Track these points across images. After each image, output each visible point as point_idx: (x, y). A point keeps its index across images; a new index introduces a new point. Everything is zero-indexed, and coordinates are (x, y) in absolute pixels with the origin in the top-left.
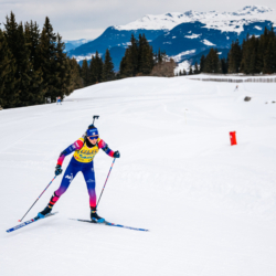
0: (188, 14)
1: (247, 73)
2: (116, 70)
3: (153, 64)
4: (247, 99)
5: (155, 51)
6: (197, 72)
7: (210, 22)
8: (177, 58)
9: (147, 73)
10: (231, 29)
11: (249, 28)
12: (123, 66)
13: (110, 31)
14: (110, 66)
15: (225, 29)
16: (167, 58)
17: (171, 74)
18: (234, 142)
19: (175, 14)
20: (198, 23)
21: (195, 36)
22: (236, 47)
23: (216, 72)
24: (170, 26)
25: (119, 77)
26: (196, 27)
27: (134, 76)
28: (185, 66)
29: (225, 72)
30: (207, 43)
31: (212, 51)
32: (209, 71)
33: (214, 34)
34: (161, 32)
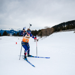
1: (19, 36)
2: (2, 35)
3: (7, 35)
5: (7, 33)
8: (10, 34)
11: (19, 31)
12: (3, 34)
13: (1, 30)
15: (16, 31)
17: (9, 36)
18: (16, 44)
22: (18, 33)
24: (9, 30)
26: (13, 30)
29: (16, 36)
30: (14, 32)
31: (15, 33)
32: (14, 36)
34: (8, 31)
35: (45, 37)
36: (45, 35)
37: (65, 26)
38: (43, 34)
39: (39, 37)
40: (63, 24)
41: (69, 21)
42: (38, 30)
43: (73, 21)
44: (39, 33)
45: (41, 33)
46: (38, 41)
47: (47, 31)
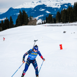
0: (40, 2)
1: (63, 22)
2: (15, 24)
3: (28, 21)
4: (64, 32)
5: (29, 16)
6: (45, 23)
7: (48, 4)
8: (37, 18)
9: (26, 24)
10: (56, 7)
11: (63, 6)
12: (17, 22)
13: (11, 9)
14: (12, 22)
15: (54, 7)
17: (35, 25)
18: (61, 48)
19: (35, 2)
20: (44, 5)
21: (43, 10)
22: (58, 13)
23: (52, 23)
24: (33, 6)
25: (16, 26)
26: (43, 6)
27: (21, 26)
28: (40, 21)
30: (48, 12)
31: (50, 15)
32: (49, 23)
33: (50, 9)
34: (30, 9)
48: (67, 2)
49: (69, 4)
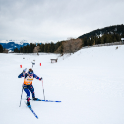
1: (24, 53)
3: (3, 51)
6: (13, 53)
7: (16, 42)
8: (9, 49)
11: (24, 44)
15: (19, 44)
16: (6, 49)
17: (7, 53)
18: (21, 67)
21: (13, 45)
22: (21, 48)
24: (7, 42)
26: (13, 43)
28: (10, 51)
29: (19, 53)
31: (17, 48)
33: (17, 45)
34: (5, 44)
35: (68, 54)
36: (68, 51)
37: (101, 36)
38: (64, 50)
39: (59, 55)
40: (97, 33)
41: (106, 27)
42: (55, 42)
43: (112, 26)
44: (58, 49)
45: (62, 47)
46: (56, 61)
47: (72, 45)
48: (26, 42)
49: (27, 43)
